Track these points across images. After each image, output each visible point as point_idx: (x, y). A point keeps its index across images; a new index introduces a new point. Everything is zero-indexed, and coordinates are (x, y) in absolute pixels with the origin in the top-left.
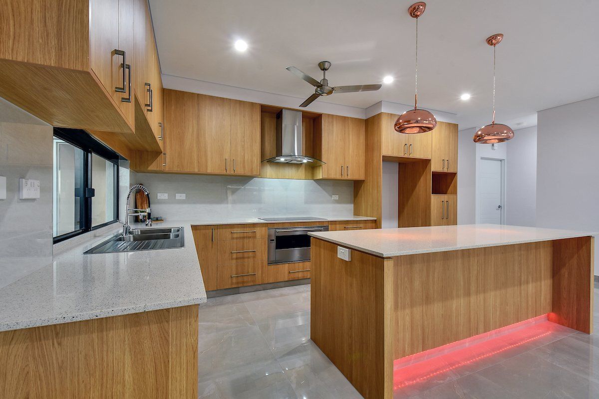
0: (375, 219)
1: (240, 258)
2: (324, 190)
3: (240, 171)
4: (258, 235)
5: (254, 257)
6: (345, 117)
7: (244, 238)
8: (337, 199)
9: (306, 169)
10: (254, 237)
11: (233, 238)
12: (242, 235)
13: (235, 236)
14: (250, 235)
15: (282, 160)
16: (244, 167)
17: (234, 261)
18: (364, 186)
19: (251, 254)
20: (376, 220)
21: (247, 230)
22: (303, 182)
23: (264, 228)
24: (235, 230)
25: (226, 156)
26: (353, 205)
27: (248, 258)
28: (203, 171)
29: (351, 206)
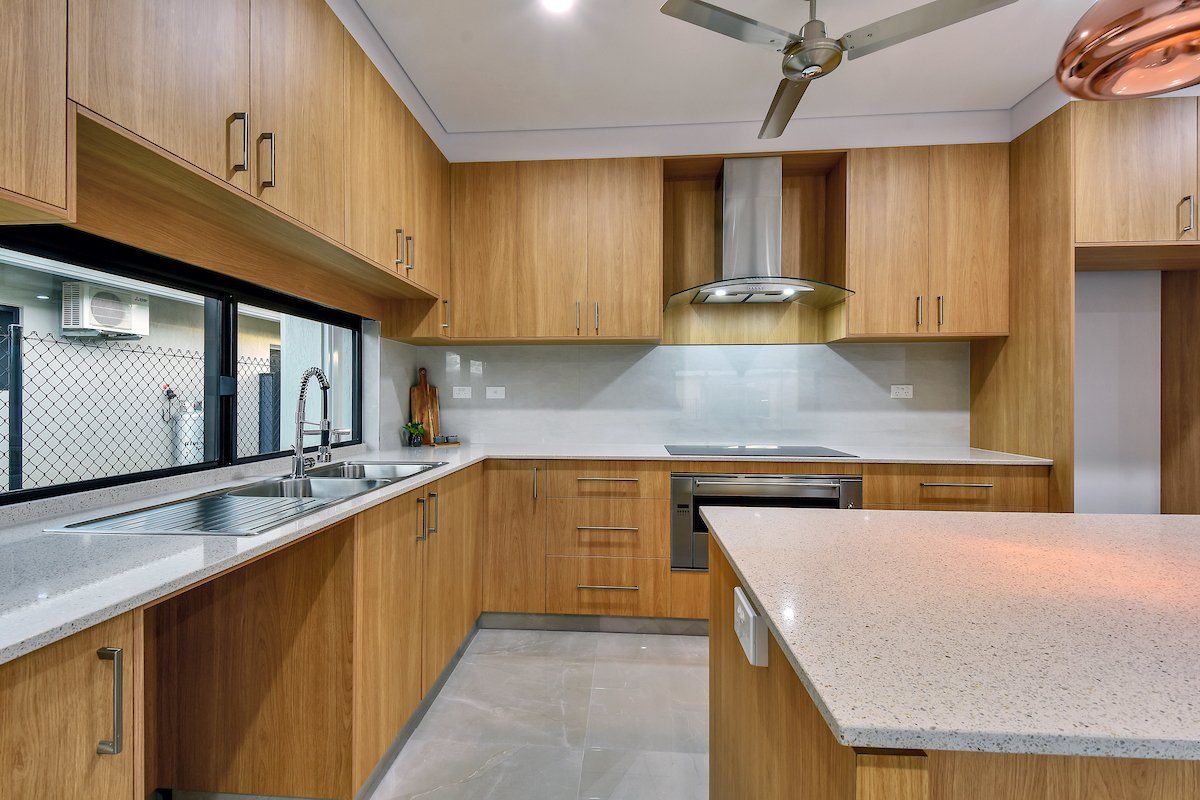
0: (1048, 461)
1: (601, 544)
2: (863, 370)
3: (611, 330)
4: (645, 491)
5: (635, 546)
6: (929, 148)
7: (608, 494)
8: (910, 395)
9: (801, 315)
10: (635, 495)
11: (582, 494)
12: (603, 488)
13: (587, 487)
14: (624, 487)
15: (720, 293)
16: (621, 319)
17: (585, 550)
18: (1006, 355)
19: (626, 537)
20: (1049, 468)
21: (618, 475)
22: (793, 351)
23: (660, 474)
24: (587, 474)
25: (579, 296)
26: (966, 416)
27: (620, 545)
28: (527, 336)
29: (964, 419)
